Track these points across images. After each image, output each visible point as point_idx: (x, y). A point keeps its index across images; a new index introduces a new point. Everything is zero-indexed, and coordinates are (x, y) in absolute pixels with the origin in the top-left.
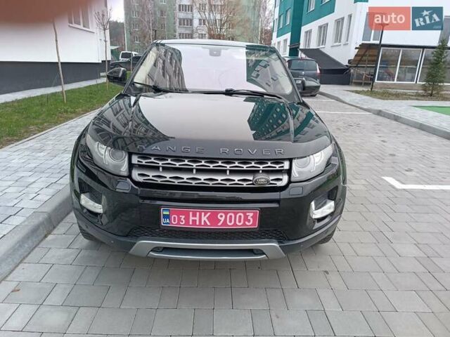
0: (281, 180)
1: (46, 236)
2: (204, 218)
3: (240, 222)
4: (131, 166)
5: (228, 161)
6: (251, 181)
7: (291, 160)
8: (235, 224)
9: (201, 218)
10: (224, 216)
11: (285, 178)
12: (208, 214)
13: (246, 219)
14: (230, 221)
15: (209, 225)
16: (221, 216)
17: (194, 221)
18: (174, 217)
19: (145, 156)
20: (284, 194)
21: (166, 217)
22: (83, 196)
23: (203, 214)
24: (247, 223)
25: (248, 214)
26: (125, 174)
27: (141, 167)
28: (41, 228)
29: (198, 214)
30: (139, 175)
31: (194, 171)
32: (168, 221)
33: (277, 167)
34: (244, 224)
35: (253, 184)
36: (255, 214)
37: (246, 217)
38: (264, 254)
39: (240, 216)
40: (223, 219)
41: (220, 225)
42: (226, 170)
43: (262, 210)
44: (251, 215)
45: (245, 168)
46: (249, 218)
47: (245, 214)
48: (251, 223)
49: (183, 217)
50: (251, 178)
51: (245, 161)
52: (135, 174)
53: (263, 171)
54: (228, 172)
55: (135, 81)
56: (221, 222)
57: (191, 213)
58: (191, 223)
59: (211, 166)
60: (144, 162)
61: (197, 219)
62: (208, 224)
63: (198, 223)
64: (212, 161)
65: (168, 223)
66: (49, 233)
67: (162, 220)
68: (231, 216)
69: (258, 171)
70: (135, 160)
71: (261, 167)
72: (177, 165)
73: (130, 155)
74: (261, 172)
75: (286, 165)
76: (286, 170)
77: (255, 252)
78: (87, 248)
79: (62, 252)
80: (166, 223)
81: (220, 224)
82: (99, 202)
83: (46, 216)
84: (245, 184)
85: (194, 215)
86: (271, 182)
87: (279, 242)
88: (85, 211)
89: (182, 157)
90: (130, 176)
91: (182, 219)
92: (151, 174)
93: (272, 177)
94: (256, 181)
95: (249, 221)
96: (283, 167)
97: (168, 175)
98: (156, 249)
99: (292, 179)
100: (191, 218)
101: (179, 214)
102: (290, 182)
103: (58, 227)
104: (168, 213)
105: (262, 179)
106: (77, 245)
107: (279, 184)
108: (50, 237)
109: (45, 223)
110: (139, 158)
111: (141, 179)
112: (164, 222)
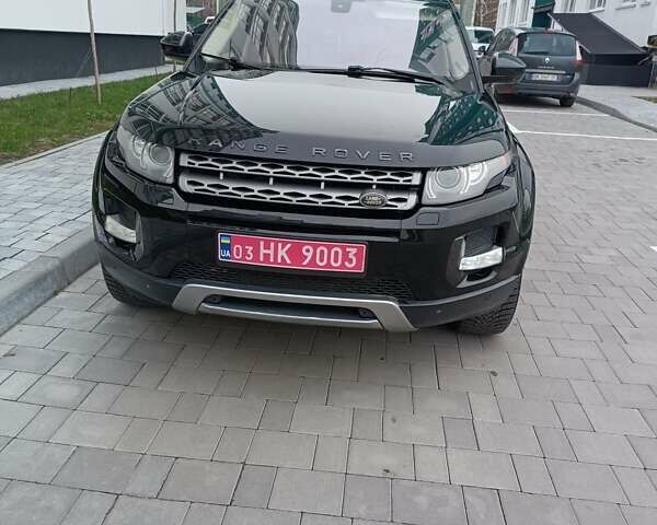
0: (405, 200)
1: (56, 294)
2: (282, 253)
3: (336, 261)
4: (178, 170)
5: (325, 167)
6: (356, 199)
7: (424, 171)
8: (329, 264)
9: (276, 252)
10: (311, 250)
11: (412, 199)
12: (289, 245)
13: (346, 257)
14: (322, 260)
15: (289, 264)
16: (308, 251)
17: (267, 256)
18: (236, 249)
19: (198, 156)
20: (408, 224)
21: (226, 247)
22: (109, 220)
23: (280, 245)
24: (347, 264)
25: (348, 250)
26: (170, 181)
27: (192, 171)
28: (49, 279)
29: (272, 244)
31: (271, 181)
32: (228, 254)
33: (401, 180)
34: (343, 266)
35: (358, 204)
36: (360, 250)
37: (345, 255)
38: (376, 318)
39: (336, 253)
40: (310, 255)
41: (305, 265)
42: (320, 182)
43: (371, 245)
44: (354, 251)
45: (349, 180)
46: (351, 256)
47: (343, 249)
48: (353, 265)
49: (251, 248)
50: (357, 196)
51: (350, 169)
52: (183, 181)
53: (379, 186)
54: (323, 184)
55: (203, 51)
56: (307, 261)
57: (262, 243)
58: (262, 259)
59: (297, 174)
60: (197, 164)
61: (271, 252)
62: (289, 262)
63: (272, 260)
64: (299, 165)
65: (228, 258)
66: (62, 289)
67: (220, 252)
68: (322, 252)
69: (370, 186)
70: (184, 161)
71: (375, 179)
72: (246, 170)
73: (178, 153)
74: (374, 187)
75: (416, 179)
76: (415, 186)
77: (362, 313)
78: (116, 313)
79: (77, 315)
80: (225, 258)
81: (305, 263)
82: (132, 227)
83: (57, 262)
84: (347, 204)
85: (267, 247)
86: (389, 203)
88: (111, 240)
89: (253, 158)
90: (175, 185)
91: (249, 252)
92: (206, 182)
93: (391, 196)
94: (363, 200)
95: (351, 261)
96: (410, 181)
97: (231, 185)
98: (211, 299)
99: (424, 201)
100: (263, 251)
101: (244, 243)
102: (419, 205)
103: (75, 283)
104: (228, 242)
105: (375, 197)
106: (101, 309)
107: (401, 206)
108: (62, 295)
109: (56, 273)
110: (190, 157)
111: (191, 189)
112: (222, 255)
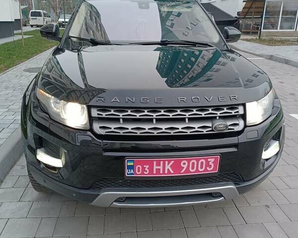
0: (237, 124)
2: (168, 167)
3: (202, 167)
4: (91, 119)
5: (187, 109)
6: (210, 127)
7: (244, 105)
8: (197, 170)
9: (165, 167)
10: (187, 163)
11: (241, 123)
12: (173, 162)
13: (208, 165)
14: (193, 168)
15: (173, 173)
16: (184, 164)
17: (158, 170)
18: (138, 168)
19: (104, 109)
21: (130, 167)
22: (39, 151)
23: (167, 162)
24: (208, 168)
25: (209, 160)
27: (102, 119)
29: (162, 162)
30: (100, 127)
31: (155, 121)
32: (132, 171)
33: (233, 112)
34: (206, 170)
35: (212, 130)
36: (216, 159)
37: (208, 163)
38: (223, 196)
39: (202, 163)
40: (185, 166)
41: (183, 173)
42: (185, 119)
44: (213, 160)
45: (203, 115)
46: (210, 163)
47: (206, 160)
48: (212, 169)
49: (147, 167)
50: (210, 125)
54: (187, 120)
56: (184, 169)
57: (155, 163)
58: (155, 172)
59: (171, 115)
60: (104, 115)
61: (161, 167)
63: (161, 172)
64: (171, 109)
65: (132, 174)
67: (127, 171)
68: (193, 163)
71: (218, 113)
72: (138, 115)
73: (89, 108)
74: (218, 118)
75: (241, 110)
76: (241, 115)
80: (130, 174)
84: (205, 131)
85: (158, 164)
86: (229, 127)
87: (236, 184)
88: (43, 166)
89: (141, 108)
90: (91, 130)
91: (146, 169)
92: (113, 126)
93: (229, 123)
94: (215, 128)
95: (210, 166)
96: (238, 112)
97: (130, 127)
98: (120, 200)
99: (247, 124)
100: (155, 167)
101: (142, 164)
102: (245, 126)
104: (132, 164)
107: (237, 129)
110: (99, 111)
111: (102, 132)
112: (128, 173)
